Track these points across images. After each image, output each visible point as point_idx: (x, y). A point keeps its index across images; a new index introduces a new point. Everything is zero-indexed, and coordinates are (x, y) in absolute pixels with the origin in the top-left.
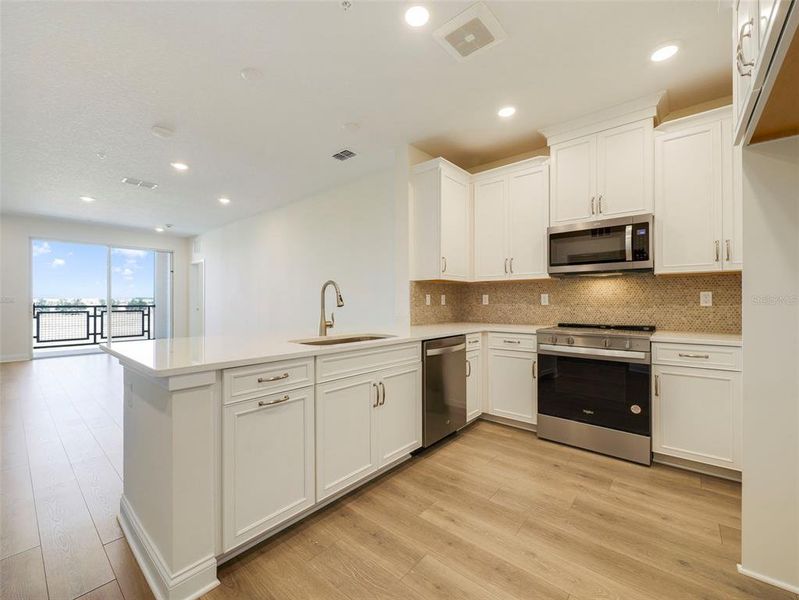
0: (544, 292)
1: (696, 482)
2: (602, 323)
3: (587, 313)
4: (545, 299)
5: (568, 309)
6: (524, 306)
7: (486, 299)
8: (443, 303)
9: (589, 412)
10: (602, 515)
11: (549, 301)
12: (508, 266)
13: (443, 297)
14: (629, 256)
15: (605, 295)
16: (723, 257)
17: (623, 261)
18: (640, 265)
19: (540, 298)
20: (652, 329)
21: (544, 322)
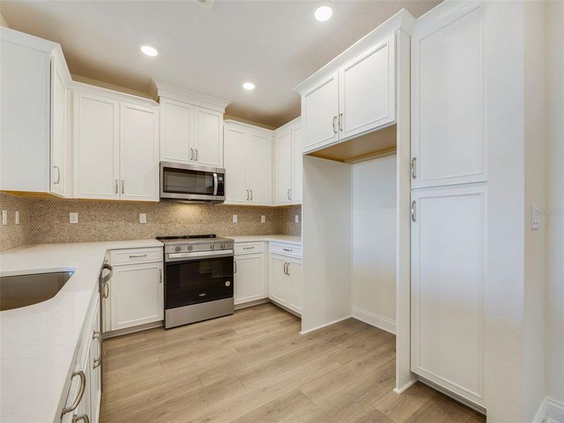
0: (142, 212)
1: (252, 311)
2: (186, 235)
3: (176, 228)
4: (143, 218)
5: (162, 225)
6: (122, 223)
7: (74, 218)
8: (17, 221)
9: (203, 295)
10: (253, 347)
11: (147, 220)
12: (119, 187)
13: (17, 214)
14: (215, 193)
15: (187, 215)
16: (250, 198)
17: (212, 194)
18: (219, 198)
19: (138, 217)
20: (214, 236)
21: (142, 237)
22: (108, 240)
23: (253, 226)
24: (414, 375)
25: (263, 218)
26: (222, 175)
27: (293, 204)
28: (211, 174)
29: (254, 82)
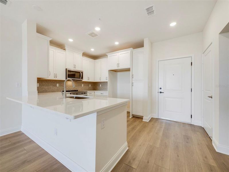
3: (67, 88)
6: (52, 87)
11: (59, 86)
16: (89, 79)
17: (80, 78)
18: (82, 79)
19: (56, 85)
20: (77, 91)
21: (58, 91)
22: (47, 92)
23: (87, 87)
24: (133, 115)
25: (90, 85)
26: (82, 73)
27: (101, 81)
28: (80, 72)
29: (94, 49)
